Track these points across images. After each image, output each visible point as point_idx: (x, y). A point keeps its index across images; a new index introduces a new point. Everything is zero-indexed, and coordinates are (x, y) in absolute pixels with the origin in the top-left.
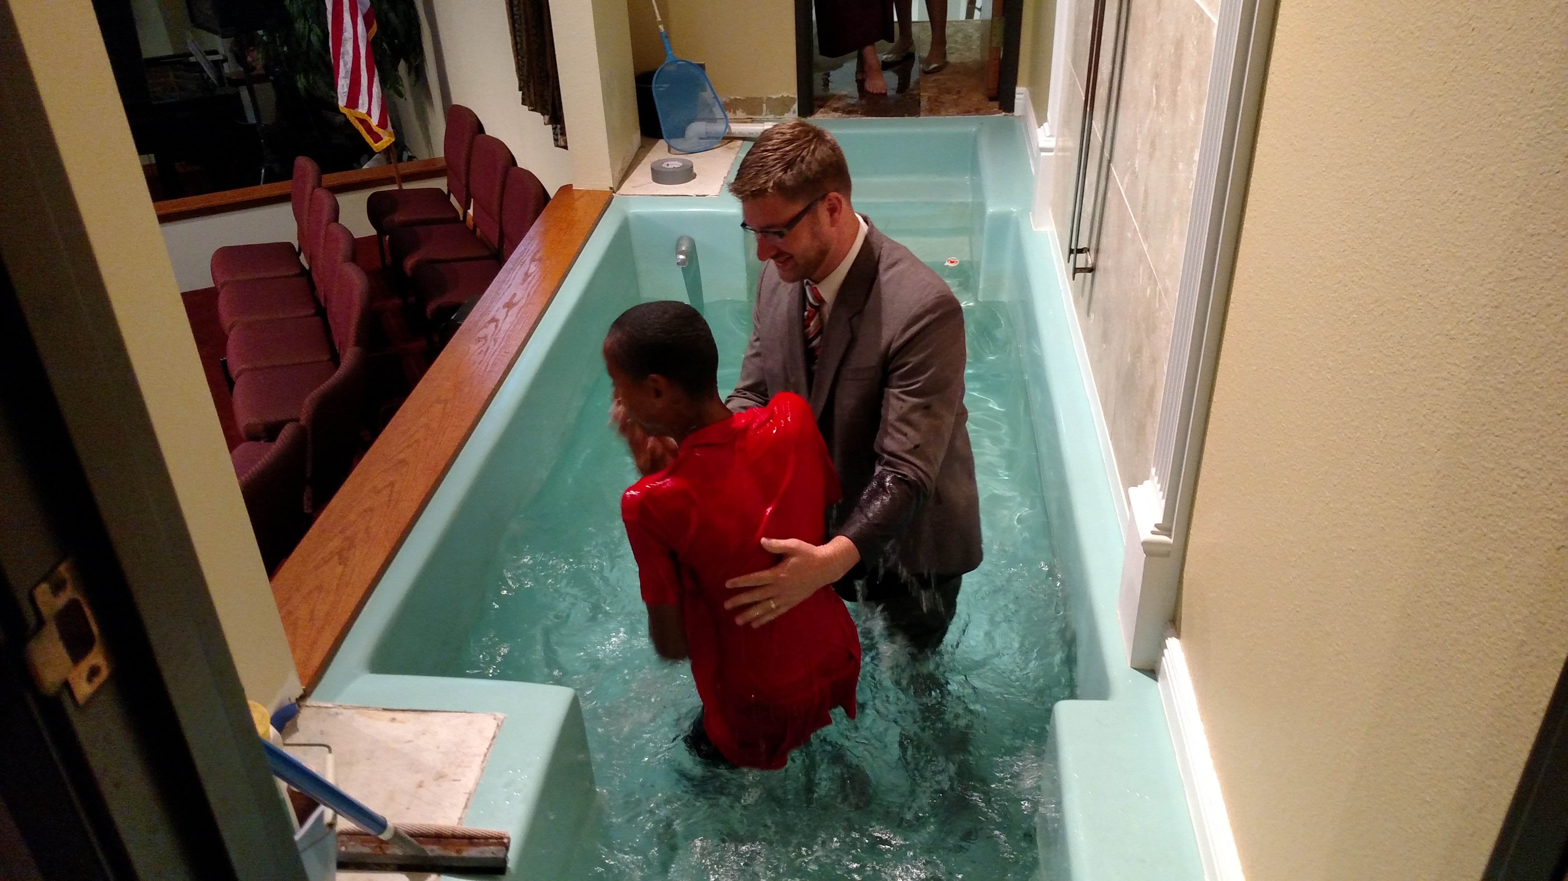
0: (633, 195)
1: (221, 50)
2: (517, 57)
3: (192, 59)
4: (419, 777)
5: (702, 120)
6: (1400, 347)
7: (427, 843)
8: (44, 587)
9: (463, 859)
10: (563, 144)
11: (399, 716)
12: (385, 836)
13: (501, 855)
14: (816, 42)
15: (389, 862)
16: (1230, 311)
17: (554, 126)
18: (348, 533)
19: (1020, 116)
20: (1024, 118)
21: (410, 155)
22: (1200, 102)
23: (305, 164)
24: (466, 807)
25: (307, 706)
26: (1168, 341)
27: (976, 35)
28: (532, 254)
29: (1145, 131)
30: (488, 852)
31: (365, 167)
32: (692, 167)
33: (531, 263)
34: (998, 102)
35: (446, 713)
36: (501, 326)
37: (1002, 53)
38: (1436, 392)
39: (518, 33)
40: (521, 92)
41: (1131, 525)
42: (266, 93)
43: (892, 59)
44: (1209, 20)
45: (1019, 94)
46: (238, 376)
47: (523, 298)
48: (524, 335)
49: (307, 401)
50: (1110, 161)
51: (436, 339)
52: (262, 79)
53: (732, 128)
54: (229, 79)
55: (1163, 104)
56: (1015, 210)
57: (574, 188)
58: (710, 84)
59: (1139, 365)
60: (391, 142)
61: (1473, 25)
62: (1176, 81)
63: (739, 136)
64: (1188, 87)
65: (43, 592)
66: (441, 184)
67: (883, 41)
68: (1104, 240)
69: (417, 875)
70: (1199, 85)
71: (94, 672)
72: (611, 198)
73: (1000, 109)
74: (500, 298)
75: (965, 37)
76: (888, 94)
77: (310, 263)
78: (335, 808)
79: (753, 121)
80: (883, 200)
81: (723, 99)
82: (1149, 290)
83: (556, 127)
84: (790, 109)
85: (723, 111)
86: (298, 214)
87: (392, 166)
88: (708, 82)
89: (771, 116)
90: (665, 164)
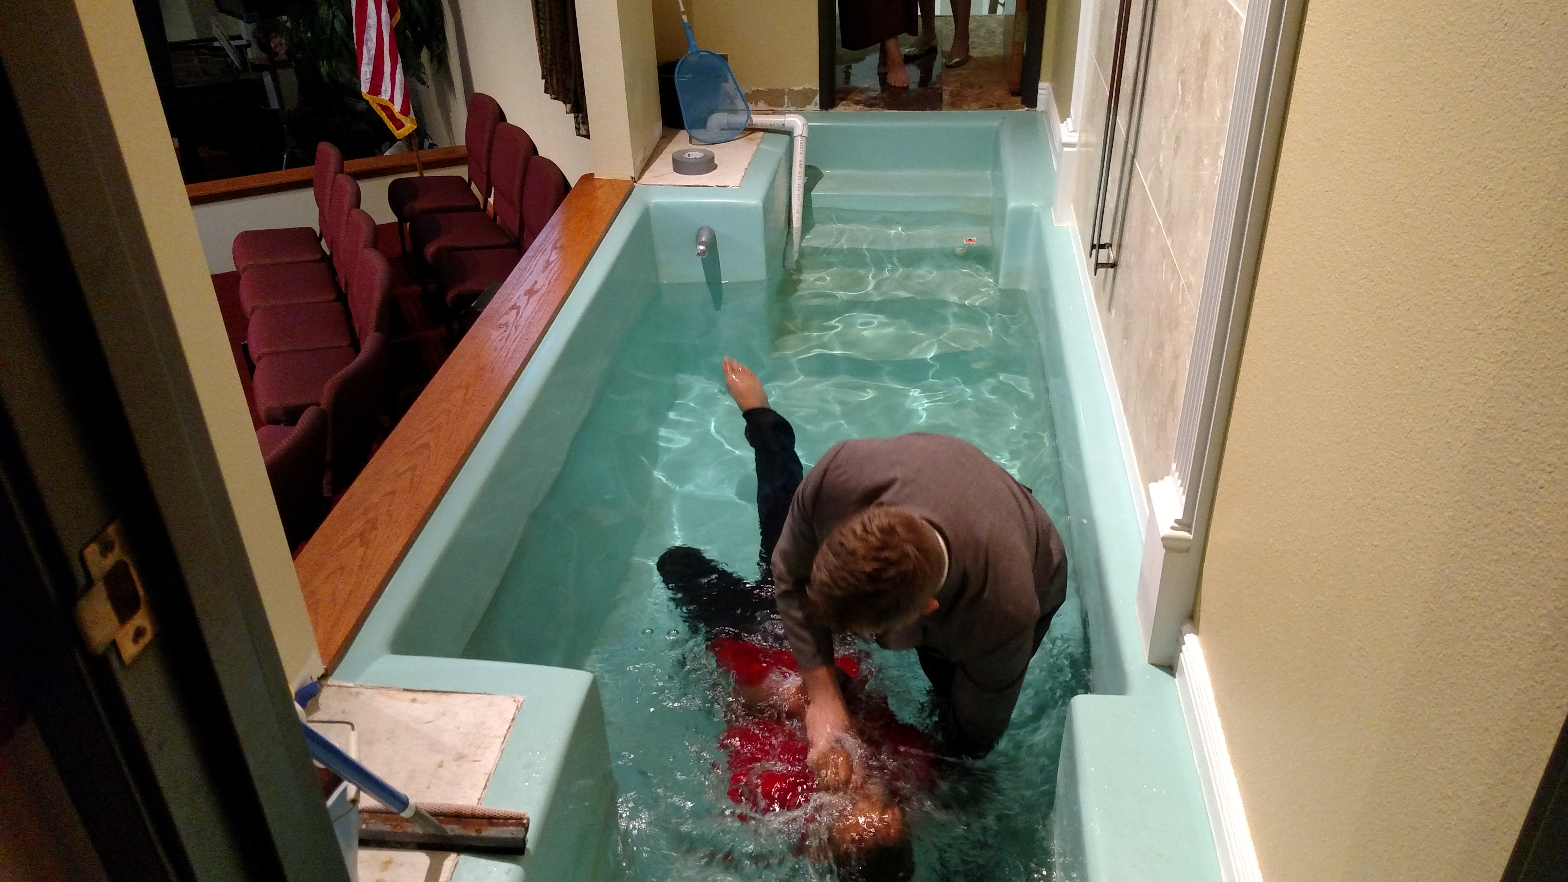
0: (654, 185)
1: (245, 36)
2: (541, 45)
3: (216, 44)
4: (439, 758)
5: (721, 111)
6: (1426, 343)
7: (448, 823)
8: (94, 547)
9: (483, 839)
10: (584, 133)
11: (420, 696)
12: (407, 814)
13: (521, 836)
14: (838, 35)
15: (409, 840)
16: (1254, 306)
17: (577, 115)
18: (371, 515)
19: (1042, 112)
20: (1046, 113)
21: (431, 142)
22: (1226, 97)
23: (327, 150)
24: (484, 788)
25: (328, 686)
26: (1191, 337)
27: (1000, 30)
28: (554, 242)
29: (1170, 127)
30: (507, 832)
31: (387, 153)
32: (713, 158)
33: (552, 251)
34: (1020, 97)
35: (466, 695)
36: (522, 314)
37: (1025, 48)
38: (1463, 387)
39: (541, 21)
40: (544, 80)
41: (1152, 521)
42: (289, 77)
43: (915, 52)
44: (1237, 14)
45: (1040, 89)
46: (259, 358)
47: (544, 285)
48: (544, 322)
49: (328, 385)
50: (1134, 157)
51: (456, 327)
52: (284, 65)
53: (753, 119)
54: (253, 65)
55: (1189, 99)
56: (1036, 206)
57: (595, 177)
58: (732, 76)
59: (1160, 360)
60: (413, 130)
61: (1506, 20)
62: (1202, 77)
63: (760, 128)
64: (1214, 84)
65: (92, 552)
66: (462, 172)
67: (905, 35)
68: (1126, 236)
69: (437, 854)
70: (1226, 81)
71: (139, 633)
72: (633, 188)
73: (1023, 103)
74: (521, 286)
75: (988, 32)
76: (910, 88)
77: (331, 248)
78: (358, 784)
79: (774, 113)
80: (903, 194)
81: (745, 90)
82: (1172, 285)
83: (578, 116)
84: (812, 102)
85: (744, 102)
86: (319, 200)
87: (414, 154)
88: (731, 73)
89: (793, 109)
90: (686, 155)
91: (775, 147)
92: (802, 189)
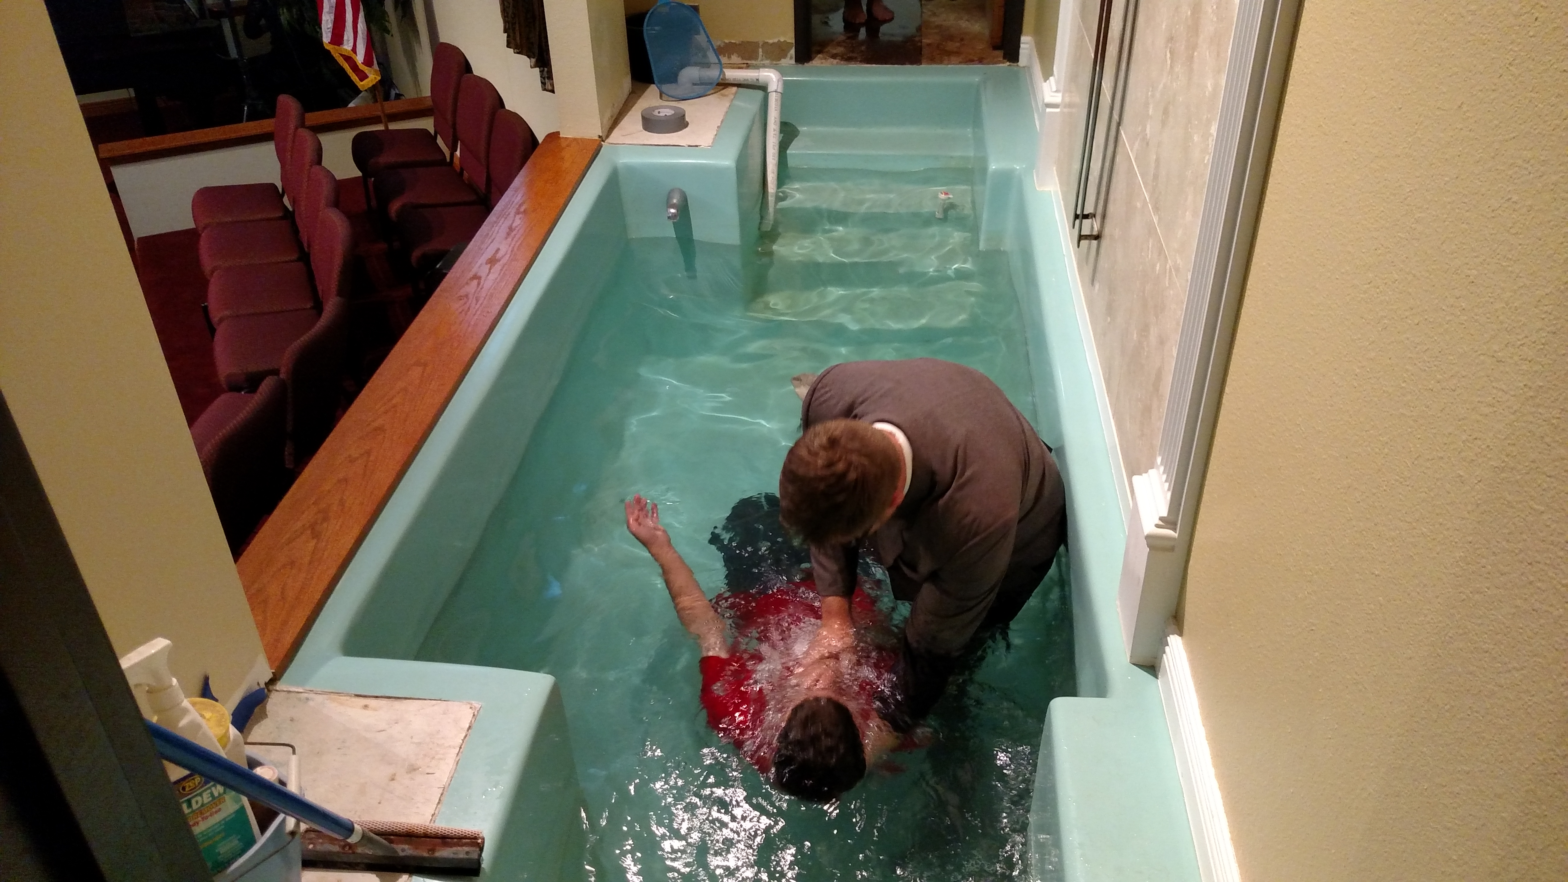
0: (623, 144)
4: (391, 770)
5: (696, 64)
6: (1437, 363)
7: (398, 843)
9: (436, 860)
10: (550, 88)
12: (353, 839)
13: (475, 856)
15: (358, 860)
17: (542, 69)
18: (322, 504)
19: (1024, 67)
20: (1028, 68)
21: (397, 93)
22: (1220, 72)
23: (288, 103)
24: (438, 803)
25: (277, 691)
26: (1177, 324)
28: (518, 207)
29: (1158, 95)
30: (460, 853)
31: (351, 105)
32: (684, 115)
33: (515, 216)
34: (1002, 52)
36: (483, 284)
38: (1479, 418)
40: (506, 34)
41: (1134, 515)
45: (1023, 43)
46: (219, 323)
47: (506, 254)
48: (506, 294)
49: (288, 352)
50: (1119, 124)
53: (726, 74)
54: (210, 11)
55: (1178, 69)
56: (1018, 168)
57: (561, 136)
58: (704, 29)
59: (1145, 343)
60: (377, 80)
62: (1192, 47)
63: (733, 83)
64: (1205, 55)
66: (427, 124)
68: (1111, 206)
69: (389, 876)
70: (1219, 53)
72: (600, 147)
73: (1004, 58)
74: (483, 254)
77: (293, 206)
79: (748, 66)
80: (882, 152)
81: (717, 43)
82: (1158, 265)
83: (544, 70)
84: (786, 55)
85: (716, 55)
86: (281, 153)
87: (378, 105)
88: (702, 26)
89: (767, 62)
90: (657, 111)
91: (749, 103)
92: (777, 148)
